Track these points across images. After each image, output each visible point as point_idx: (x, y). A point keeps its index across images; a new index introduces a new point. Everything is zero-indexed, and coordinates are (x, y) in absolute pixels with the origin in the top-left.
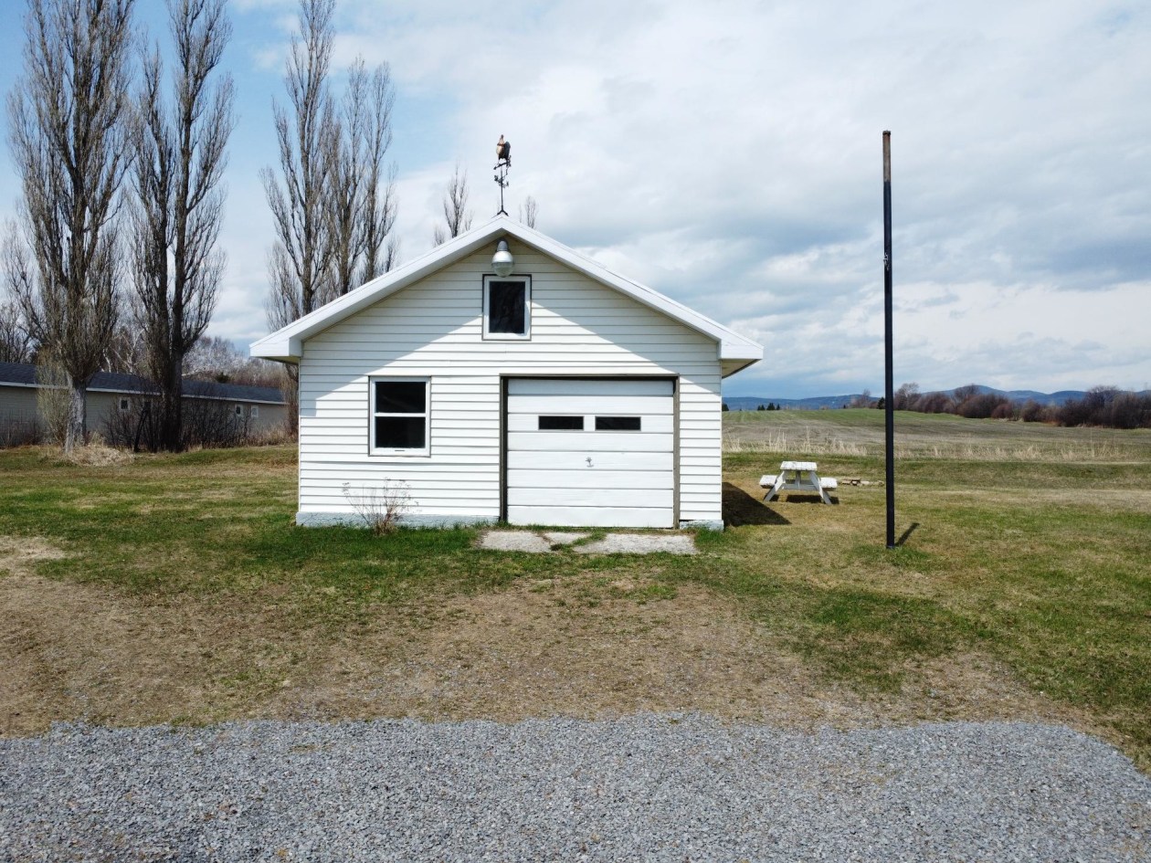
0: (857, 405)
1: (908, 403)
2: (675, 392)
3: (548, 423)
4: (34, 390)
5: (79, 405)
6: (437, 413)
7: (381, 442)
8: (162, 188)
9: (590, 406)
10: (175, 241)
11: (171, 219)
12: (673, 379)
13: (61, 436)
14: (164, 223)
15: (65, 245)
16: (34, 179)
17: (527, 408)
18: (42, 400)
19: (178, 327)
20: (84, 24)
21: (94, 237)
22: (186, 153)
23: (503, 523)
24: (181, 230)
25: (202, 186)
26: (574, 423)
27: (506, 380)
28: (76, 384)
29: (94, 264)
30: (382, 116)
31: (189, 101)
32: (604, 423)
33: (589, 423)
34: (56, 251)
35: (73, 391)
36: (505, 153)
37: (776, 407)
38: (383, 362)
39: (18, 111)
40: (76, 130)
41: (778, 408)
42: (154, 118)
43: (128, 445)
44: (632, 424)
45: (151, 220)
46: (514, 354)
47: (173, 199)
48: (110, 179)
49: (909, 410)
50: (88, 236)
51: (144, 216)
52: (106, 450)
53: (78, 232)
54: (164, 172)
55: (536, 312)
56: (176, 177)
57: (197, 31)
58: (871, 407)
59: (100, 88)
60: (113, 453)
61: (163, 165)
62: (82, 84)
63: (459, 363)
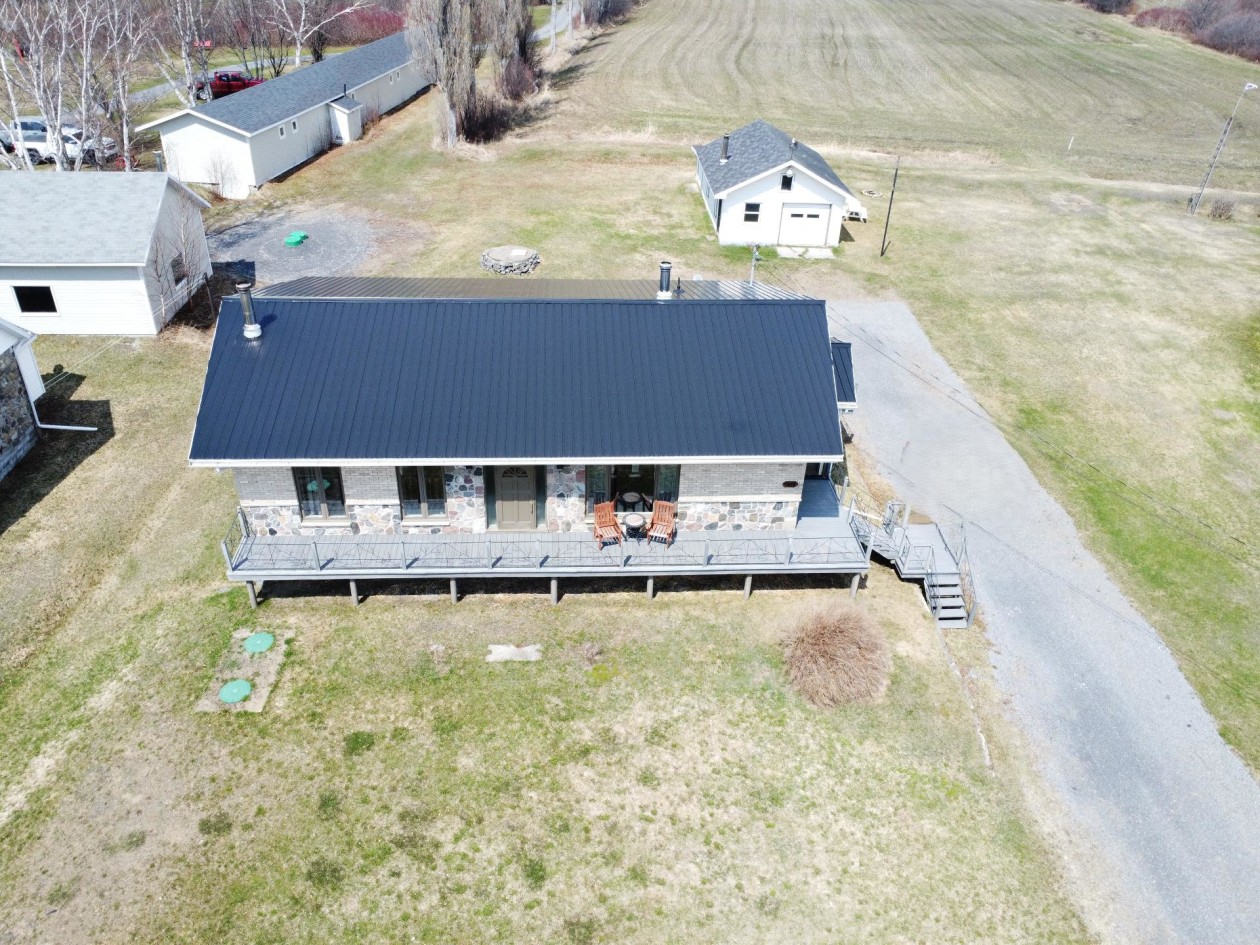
2: (831, 210)
3: (794, 215)
6: (761, 213)
7: (748, 220)
9: (805, 211)
12: (831, 205)
17: (788, 212)
26: (801, 216)
27: (783, 203)
32: (809, 216)
33: (805, 216)
38: (748, 199)
44: (817, 216)
46: (786, 196)
55: (794, 185)
63: (771, 198)
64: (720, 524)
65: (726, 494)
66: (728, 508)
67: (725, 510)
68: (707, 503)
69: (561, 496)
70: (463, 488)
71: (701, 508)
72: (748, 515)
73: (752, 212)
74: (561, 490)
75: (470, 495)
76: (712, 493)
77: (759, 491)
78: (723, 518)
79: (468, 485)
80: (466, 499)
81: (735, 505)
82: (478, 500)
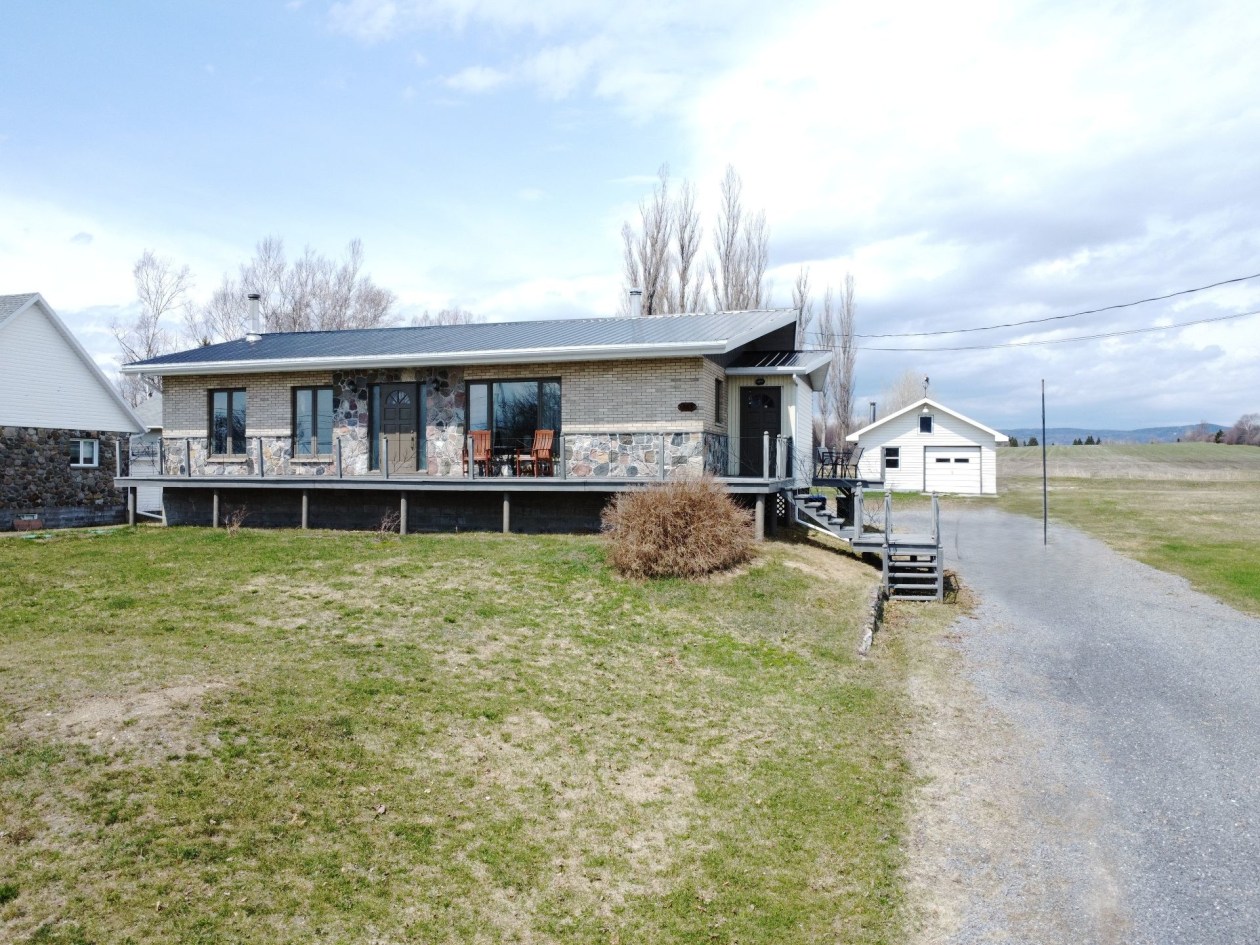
0: (1193, 439)
1: (1247, 437)
2: (980, 451)
3: (939, 460)
6: (902, 458)
7: (887, 466)
9: (953, 455)
12: (980, 447)
17: (932, 456)
23: (924, 491)
26: (947, 460)
27: (925, 447)
32: (957, 461)
33: (952, 460)
36: (927, 380)
37: (1095, 440)
38: (884, 442)
41: (1099, 442)
44: (966, 461)
46: (927, 439)
49: (1249, 444)
55: (935, 426)
58: (1208, 441)
63: (910, 442)
64: (612, 465)
65: (614, 421)
66: (618, 442)
67: (615, 445)
68: (594, 435)
69: (440, 424)
70: (348, 416)
71: (587, 442)
72: (641, 453)
74: (441, 416)
75: (354, 424)
76: (597, 421)
77: (651, 418)
78: (613, 457)
79: (352, 412)
80: (350, 428)
81: (627, 437)
82: (361, 431)
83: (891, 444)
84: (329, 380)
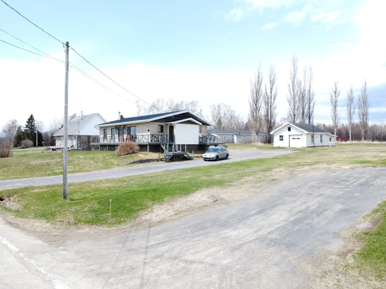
3: (293, 139)
4: (251, 135)
5: (257, 137)
6: (284, 138)
7: (280, 140)
8: (268, 103)
9: (296, 137)
10: (270, 112)
11: (269, 108)
12: (302, 135)
13: (255, 142)
14: (268, 109)
15: (255, 115)
16: (251, 107)
17: (291, 138)
18: (252, 137)
19: (271, 125)
20: (257, 84)
21: (258, 114)
22: (271, 97)
23: (289, 147)
24: (271, 110)
25: (274, 102)
26: (295, 139)
27: (289, 135)
28: (257, 134)
29: (258, 118)
30: (311, 76)
31: (271, 89)
32: (297, 139)
33: (296, 139)
34: (254, 116)
35: (256, 135)
39: (249, 99)
40: (256, 99)
42: (266, 93)
43: (263, 143)
44: (299, 139)
45: (266, 109)
46: (290, 133)
47: (269, 105)
48: (260, 106)
50: (257, 114)
51: (265, 108)
52: (260, 143)
53: (256, 114)
54: (268, 101)
55: (291, 129)
56: (270, 101)
57: (272, 78)
59: (259, 92)
60: (261, 144)
61: (268, 100)
62: (256, 93)
63: (286, 133)
69: (125, 134)
70: (116, 133)
71: (139, 136)
72: (144, 138)
73: (281, 138)
76: (140, 133)
77: (145, 132)
80: (116, 135)
82: (118, 135)
83: (281, 135)
84: (114, 127)
